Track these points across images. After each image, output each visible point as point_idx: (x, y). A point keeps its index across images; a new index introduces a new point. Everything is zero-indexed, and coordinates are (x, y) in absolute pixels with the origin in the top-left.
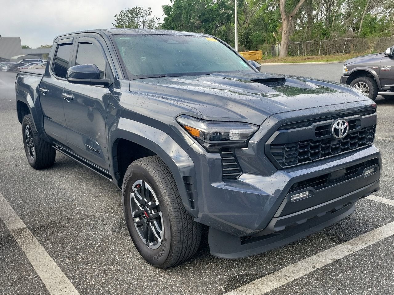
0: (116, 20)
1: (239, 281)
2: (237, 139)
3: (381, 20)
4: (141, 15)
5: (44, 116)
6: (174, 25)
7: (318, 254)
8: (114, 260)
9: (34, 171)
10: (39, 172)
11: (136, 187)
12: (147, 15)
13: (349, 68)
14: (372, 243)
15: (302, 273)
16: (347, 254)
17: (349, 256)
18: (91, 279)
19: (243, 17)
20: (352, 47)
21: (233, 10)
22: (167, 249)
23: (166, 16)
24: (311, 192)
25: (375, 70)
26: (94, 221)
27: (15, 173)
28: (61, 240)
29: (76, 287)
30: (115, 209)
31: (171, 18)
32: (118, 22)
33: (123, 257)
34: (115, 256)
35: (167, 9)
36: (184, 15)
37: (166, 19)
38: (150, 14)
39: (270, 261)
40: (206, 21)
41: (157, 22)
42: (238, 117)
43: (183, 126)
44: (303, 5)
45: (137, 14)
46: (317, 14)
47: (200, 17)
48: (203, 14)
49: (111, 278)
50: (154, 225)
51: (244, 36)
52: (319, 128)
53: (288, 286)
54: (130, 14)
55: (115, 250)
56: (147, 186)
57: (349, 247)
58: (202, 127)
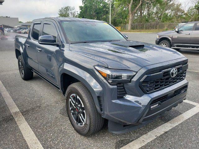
0: (59, 12)
1: (122, 144)
2: (126, 78)
3: (170, 16)
4: (70, 10)
5: (28, 57)
7: (157, 128)
8: (61, 130)
9: (23, 81)
10: (25, 82)
11: (72, 96)
13: (160, 36)
14: (181, 122)
15: (151, 139)
16: (170, 128)
17: (171, 130)
18: (50, 141)
19: (113, 12)
21: (109, 9)
22: (88, 128)
23: (81, 11)
24: (159, 104)
25: (170, 37)
26: (51, 108)
27: (14, 82)
28: (36, 119)
29: (43, 146)
30: (61, 102)
31: (83, 11)
33: (65, 129)
34: (61, 128)
35: (81, 8)
36: (88, 10)
37: (80, 12)
38: (74, 10)
39: (135, 132)
40: (97, 13)
41: (77, 13)
42: (127, 67)
43: (98, 71)
44: (138, 8)
45: (68, 9)
46: (144, 12)
48: (96, 10)
49: (60, 141)
50: (81, 116)
51: (113, 21)
52: (165, 73)
53: (145, 146)
54: (65, 9)
55: (62, 125)
56: (78, 97)
57: (170, 125)
58: (108, 72)
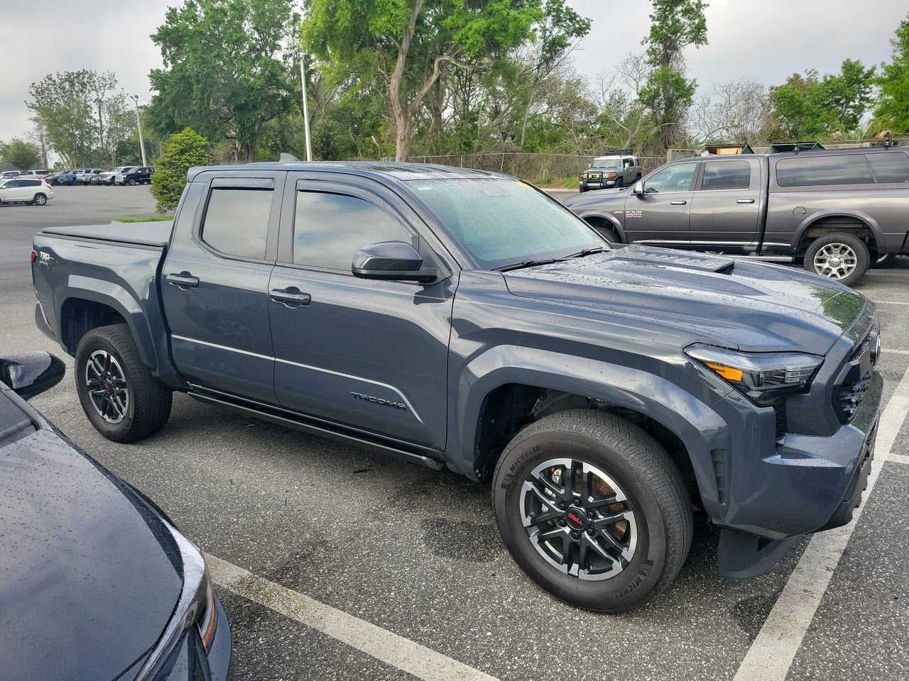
0: (33, 95)
4: (91, 86)
6: (174, 112)
12: (106, 88)
20: (513, 169)
23: (157, 93)
31: (168, 99)
32: (40, 98)
35: (159, 79)
36: (196, 93)
37: (155, 99)
38: (112, 87)
40: (241, 108)
41: (132, 102)
43: (703, 363)
45: (84, 85)
47: (228, 101)
48: (235, 95)
51: (322, 142)
54: (67, 85)
